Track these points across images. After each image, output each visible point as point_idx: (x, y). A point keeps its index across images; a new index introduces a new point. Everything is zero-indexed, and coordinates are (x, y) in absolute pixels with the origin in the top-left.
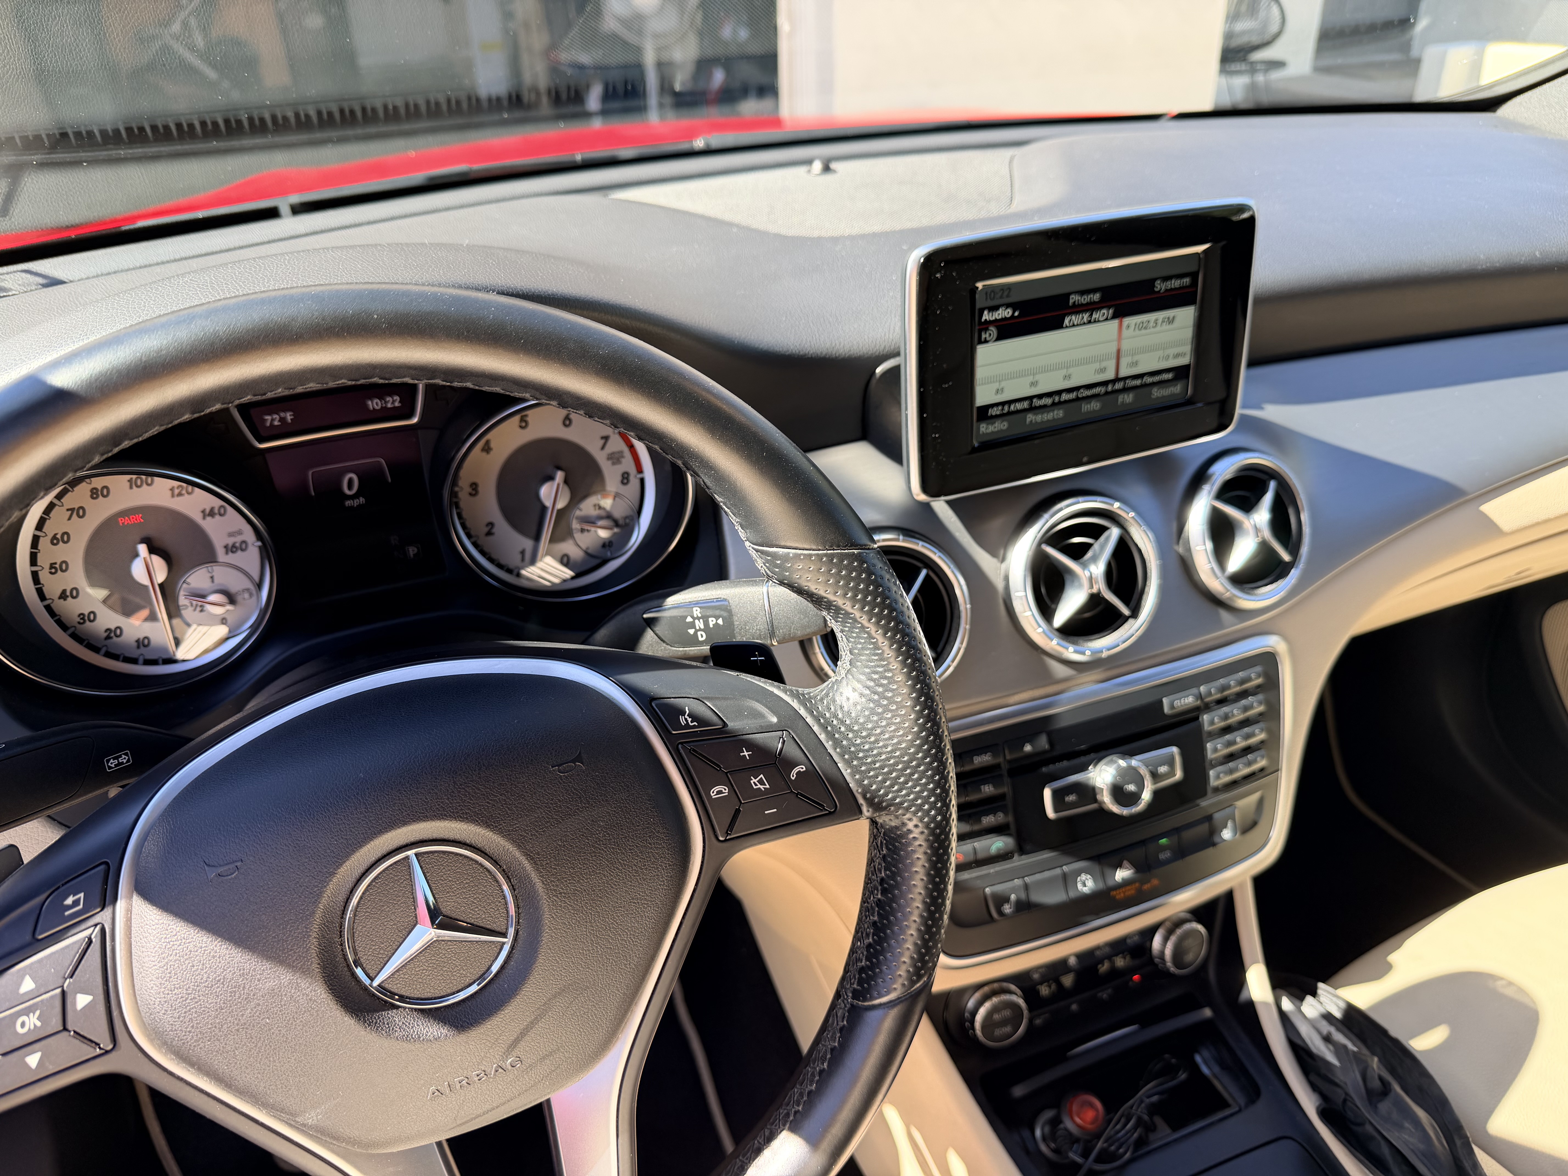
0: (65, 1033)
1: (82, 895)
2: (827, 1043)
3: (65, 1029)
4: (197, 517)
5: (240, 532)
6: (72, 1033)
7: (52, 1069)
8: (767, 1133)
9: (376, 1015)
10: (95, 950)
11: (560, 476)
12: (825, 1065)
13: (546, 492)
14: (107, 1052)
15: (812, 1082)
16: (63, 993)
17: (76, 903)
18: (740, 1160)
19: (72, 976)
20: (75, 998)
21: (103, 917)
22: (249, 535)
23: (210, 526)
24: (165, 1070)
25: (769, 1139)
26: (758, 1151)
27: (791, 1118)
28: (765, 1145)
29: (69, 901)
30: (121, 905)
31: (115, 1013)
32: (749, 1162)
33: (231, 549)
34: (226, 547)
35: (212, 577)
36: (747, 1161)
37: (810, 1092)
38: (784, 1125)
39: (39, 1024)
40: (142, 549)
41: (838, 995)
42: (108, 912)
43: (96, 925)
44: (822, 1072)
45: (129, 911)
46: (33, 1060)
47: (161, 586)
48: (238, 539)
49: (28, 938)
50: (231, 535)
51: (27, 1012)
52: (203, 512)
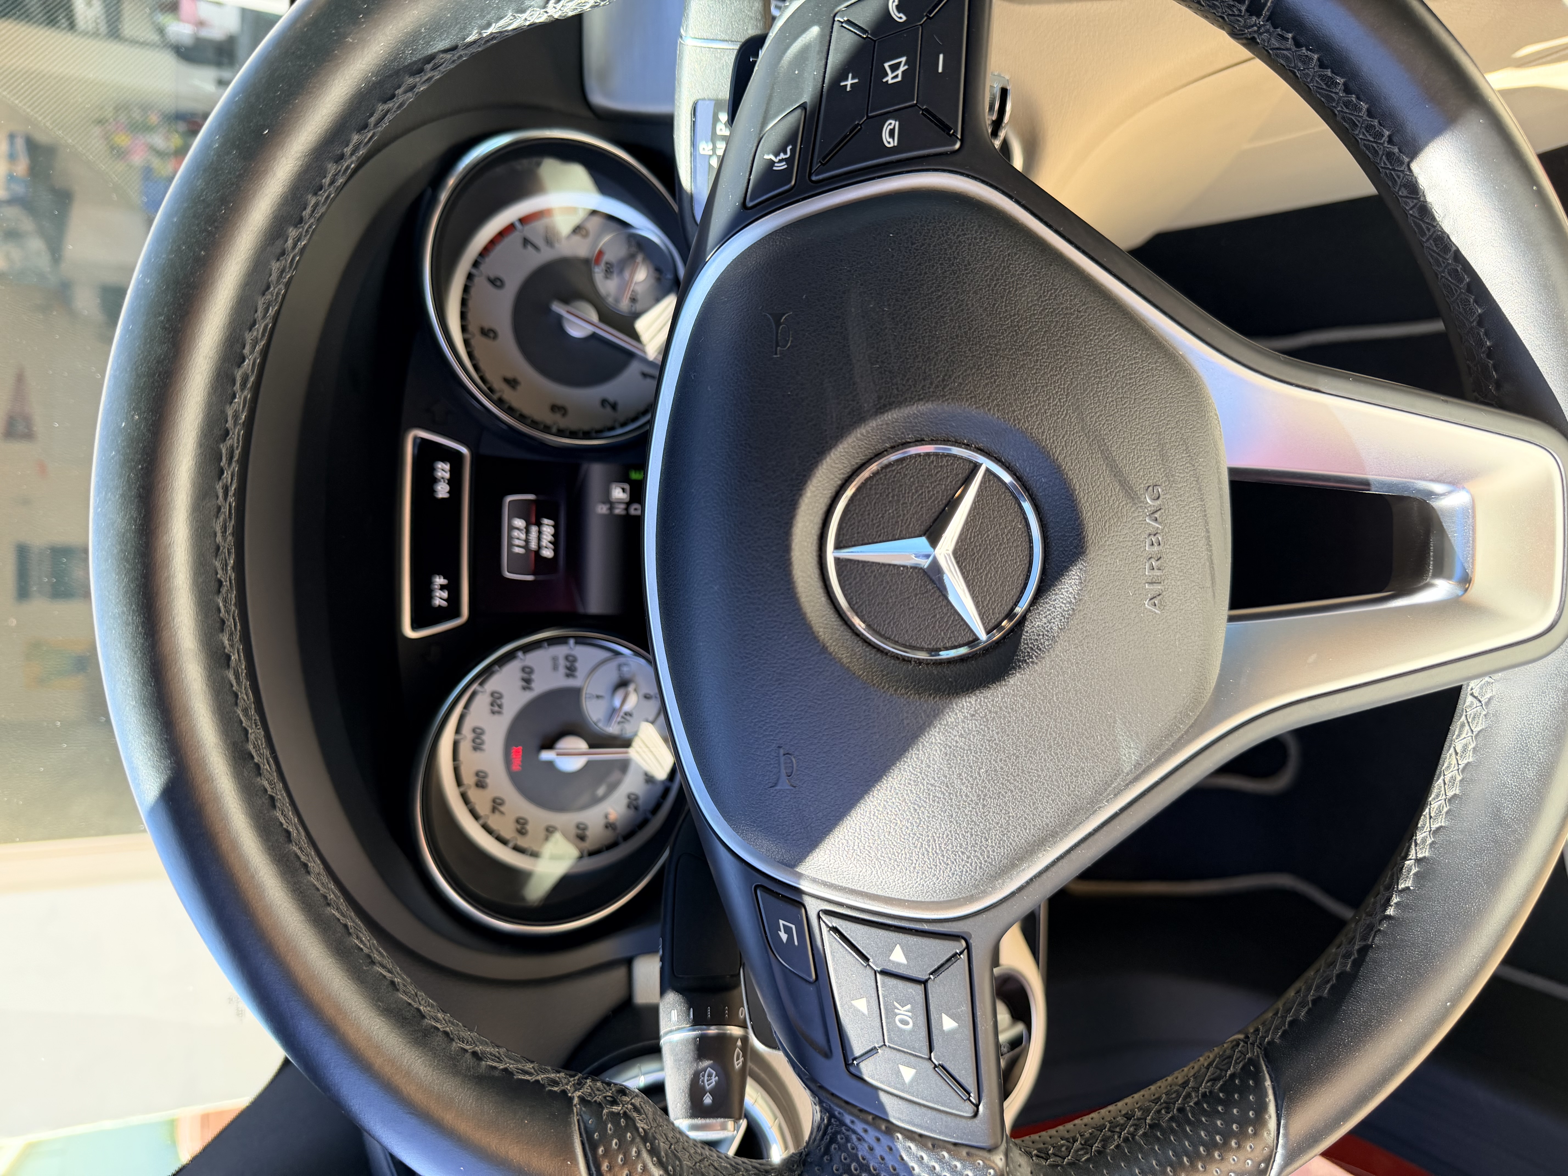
0: (930, 983)
1: (781, 922)
2: (1311, 72)
3: (925, 983)
4: (528, 696)
5: (555, 659)
6: (931, 976)
7: (966, 1008)
8: (1404, 192)
9: (1022, 646)
10: (845, 927)
11: (558, 308)
12: (1340, 80)
13: (577, 330)
14: (968, 947)
15: (1357, 108)
16: (884, 973)
17: (788, 930)
18: (1428, 240)
19: (866, 959)
20: (893, 963)
21: (813, 907)
22: (560, 651)
23: (540, 686)
24: (1013, 894)
25: (1413, 188)
26: (1425, 210)
27: (1396, 150)
28: (1418, 199)
29: (784, 937)
30: (804, 886)
31: (925, 927)
32: (1434, 227)
33: (571, 671)
34: (568, 676)
35: (598, 697)
36: (1432, 230)
37: (1370, 113)
38: (1402, 163)
39: (909, 1007)
40: (546, 755)
41: (1250, 43)
42: (808, 901)
43: (819, 917)
44: (1347, 90)
45: (814, 881)
46: (948, 1024)
47: (591, 746)
48: (562, 663)
49: (811, 988)
50: (555, 668)
51: (891, 1014)
52: (524, 688)
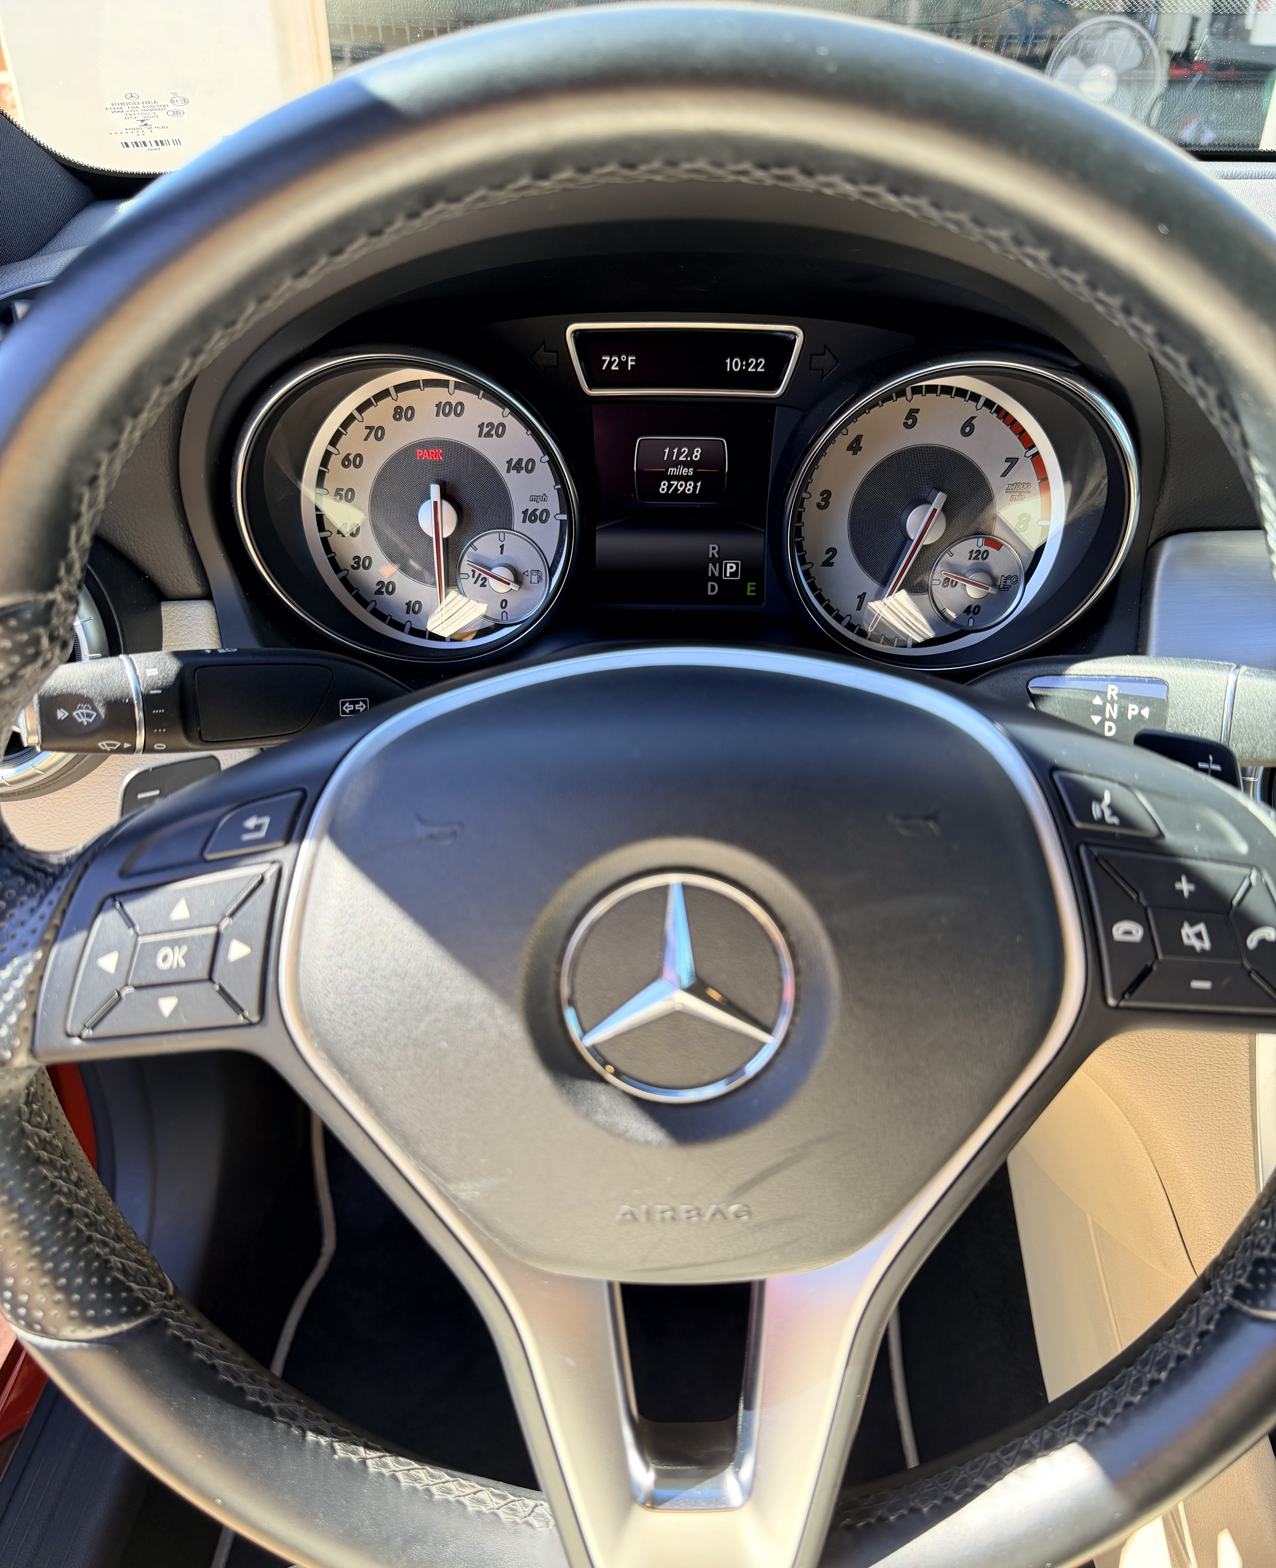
0: (208, 985)
1: (266, 821)
2: (1172, 1345)
3: (210, 979)
4: (502, 468)
5: (544, 498)
6: (217, 987)
7: (185, 1024)
8: (1047, 1435)
9: (578, 1083)
10: (265, 893)
11: (940, 499)
12: (1163, 1375)
13: (914, 521)
14: (251, 1024)
16: (218, 936)
17: (258, 828)
18: (998, 1458)
19: (232, 915)
20: (229, 945)
21: (284, 854)
22: (553, 504)
23: (513, 481)
24: (311, 1069)
25: (1050, 1445)
26: (1028, 1456)
27: (1090, 1429)
28: (1039, 1450)
29: (251, 823)
30: (307, 845)
31: (271, 979)
33: (531, 517)
34: (525, 512)
35: (502, 547)
36: (1008, 1463)
37: (1128, 1405)
38: (1078, 1434)
39: (183, 963)
40: (435, 491)
41: (1204, 1283)
42: (291, 849)
43: (273, 862)
44: (1153, 1383)
45: (315, 856)
46: (167, 1005)
47: (446, 541)
48: (541, 506)
49: (196, 853)
50: (534, 499)
51: (174, 944)
52: (509, 462)
